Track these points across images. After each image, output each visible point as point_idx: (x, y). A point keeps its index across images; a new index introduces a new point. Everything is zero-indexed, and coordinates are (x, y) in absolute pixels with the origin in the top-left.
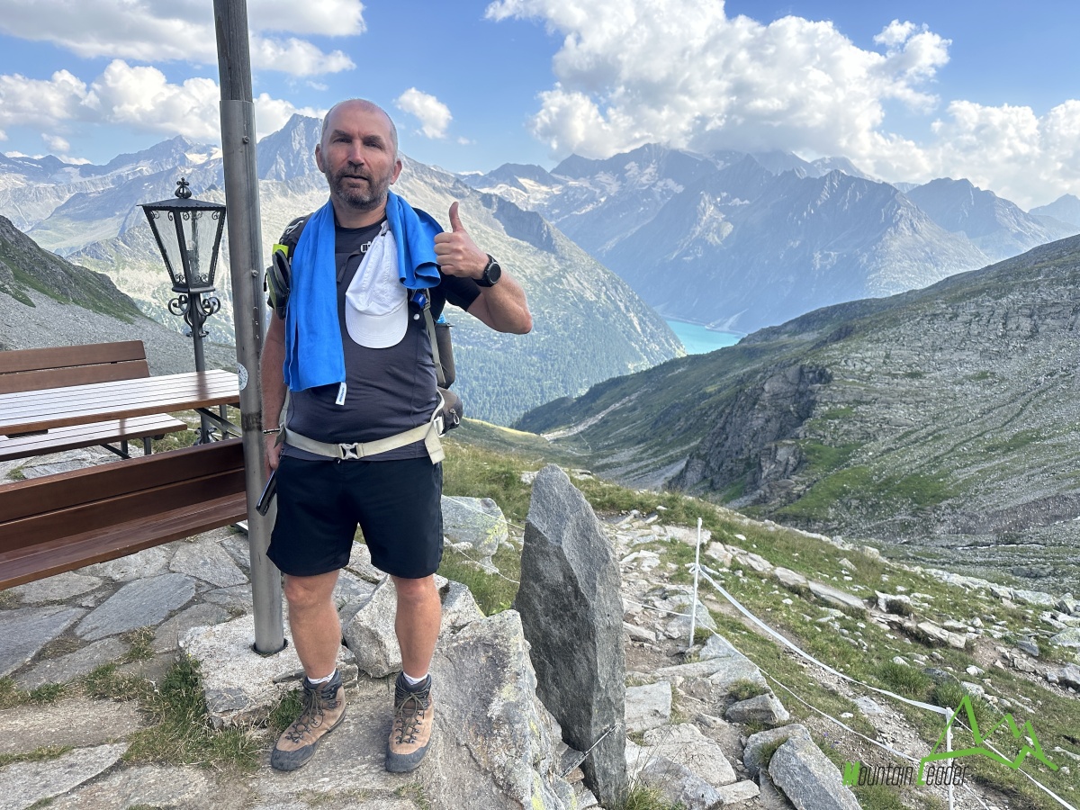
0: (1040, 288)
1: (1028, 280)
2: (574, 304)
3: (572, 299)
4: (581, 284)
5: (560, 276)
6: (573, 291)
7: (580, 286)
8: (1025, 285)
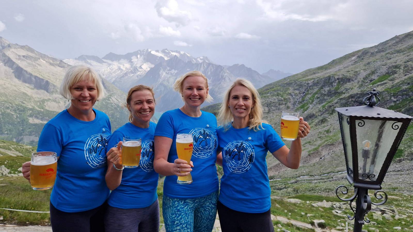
0: (269, 98)
1: (266, 95)
2: (115, 108)
3: (114, 106)
4: (118, 100)
5: (109, 98)
6: (114, 103)
7: (117, 101)
8: (265, 97)
